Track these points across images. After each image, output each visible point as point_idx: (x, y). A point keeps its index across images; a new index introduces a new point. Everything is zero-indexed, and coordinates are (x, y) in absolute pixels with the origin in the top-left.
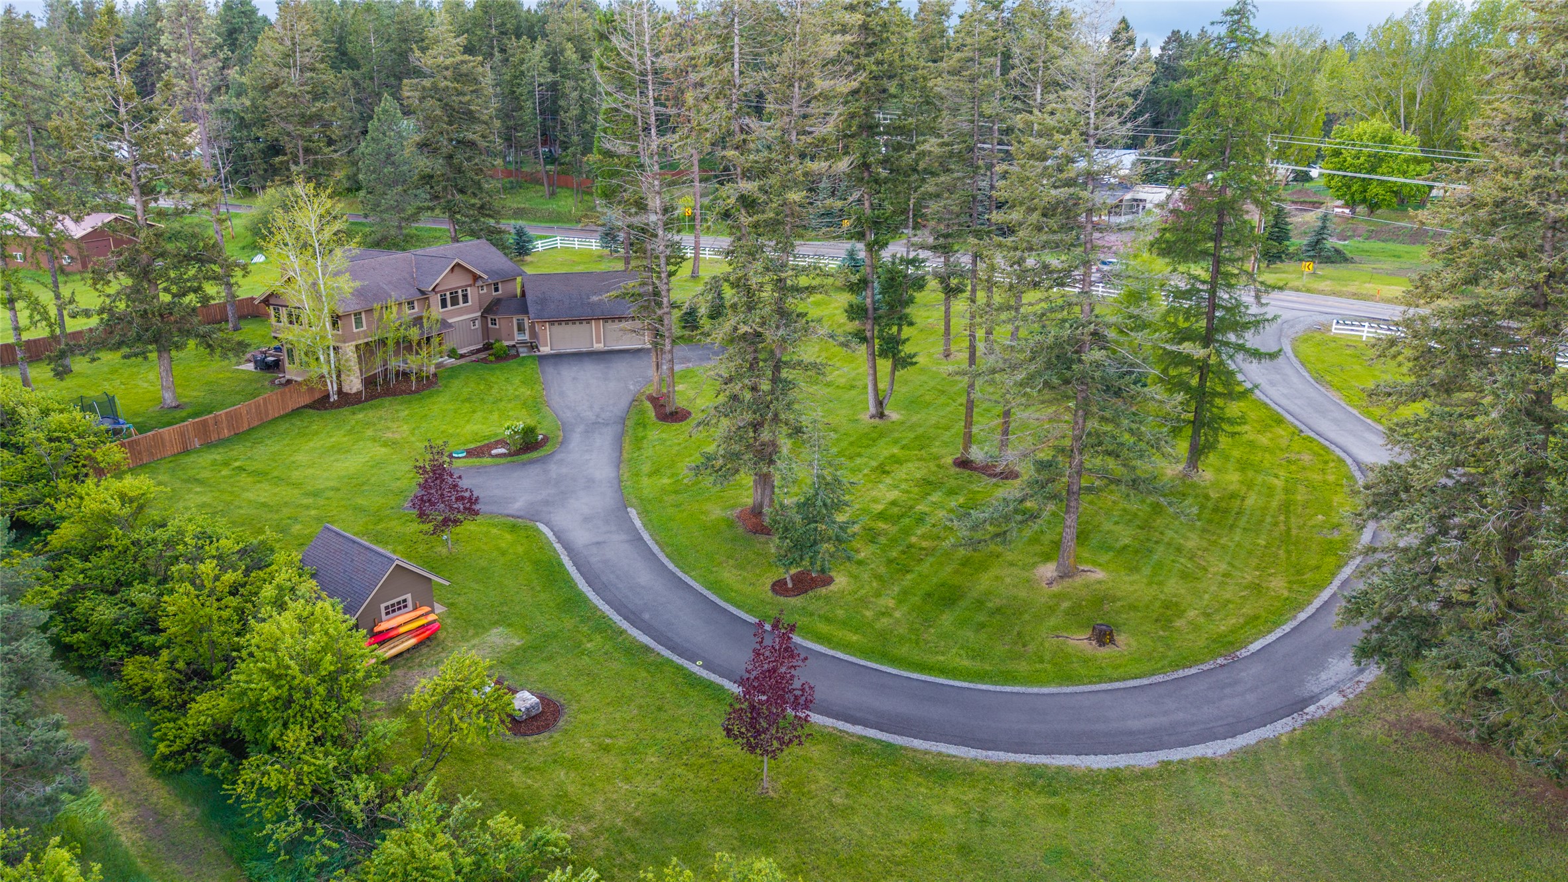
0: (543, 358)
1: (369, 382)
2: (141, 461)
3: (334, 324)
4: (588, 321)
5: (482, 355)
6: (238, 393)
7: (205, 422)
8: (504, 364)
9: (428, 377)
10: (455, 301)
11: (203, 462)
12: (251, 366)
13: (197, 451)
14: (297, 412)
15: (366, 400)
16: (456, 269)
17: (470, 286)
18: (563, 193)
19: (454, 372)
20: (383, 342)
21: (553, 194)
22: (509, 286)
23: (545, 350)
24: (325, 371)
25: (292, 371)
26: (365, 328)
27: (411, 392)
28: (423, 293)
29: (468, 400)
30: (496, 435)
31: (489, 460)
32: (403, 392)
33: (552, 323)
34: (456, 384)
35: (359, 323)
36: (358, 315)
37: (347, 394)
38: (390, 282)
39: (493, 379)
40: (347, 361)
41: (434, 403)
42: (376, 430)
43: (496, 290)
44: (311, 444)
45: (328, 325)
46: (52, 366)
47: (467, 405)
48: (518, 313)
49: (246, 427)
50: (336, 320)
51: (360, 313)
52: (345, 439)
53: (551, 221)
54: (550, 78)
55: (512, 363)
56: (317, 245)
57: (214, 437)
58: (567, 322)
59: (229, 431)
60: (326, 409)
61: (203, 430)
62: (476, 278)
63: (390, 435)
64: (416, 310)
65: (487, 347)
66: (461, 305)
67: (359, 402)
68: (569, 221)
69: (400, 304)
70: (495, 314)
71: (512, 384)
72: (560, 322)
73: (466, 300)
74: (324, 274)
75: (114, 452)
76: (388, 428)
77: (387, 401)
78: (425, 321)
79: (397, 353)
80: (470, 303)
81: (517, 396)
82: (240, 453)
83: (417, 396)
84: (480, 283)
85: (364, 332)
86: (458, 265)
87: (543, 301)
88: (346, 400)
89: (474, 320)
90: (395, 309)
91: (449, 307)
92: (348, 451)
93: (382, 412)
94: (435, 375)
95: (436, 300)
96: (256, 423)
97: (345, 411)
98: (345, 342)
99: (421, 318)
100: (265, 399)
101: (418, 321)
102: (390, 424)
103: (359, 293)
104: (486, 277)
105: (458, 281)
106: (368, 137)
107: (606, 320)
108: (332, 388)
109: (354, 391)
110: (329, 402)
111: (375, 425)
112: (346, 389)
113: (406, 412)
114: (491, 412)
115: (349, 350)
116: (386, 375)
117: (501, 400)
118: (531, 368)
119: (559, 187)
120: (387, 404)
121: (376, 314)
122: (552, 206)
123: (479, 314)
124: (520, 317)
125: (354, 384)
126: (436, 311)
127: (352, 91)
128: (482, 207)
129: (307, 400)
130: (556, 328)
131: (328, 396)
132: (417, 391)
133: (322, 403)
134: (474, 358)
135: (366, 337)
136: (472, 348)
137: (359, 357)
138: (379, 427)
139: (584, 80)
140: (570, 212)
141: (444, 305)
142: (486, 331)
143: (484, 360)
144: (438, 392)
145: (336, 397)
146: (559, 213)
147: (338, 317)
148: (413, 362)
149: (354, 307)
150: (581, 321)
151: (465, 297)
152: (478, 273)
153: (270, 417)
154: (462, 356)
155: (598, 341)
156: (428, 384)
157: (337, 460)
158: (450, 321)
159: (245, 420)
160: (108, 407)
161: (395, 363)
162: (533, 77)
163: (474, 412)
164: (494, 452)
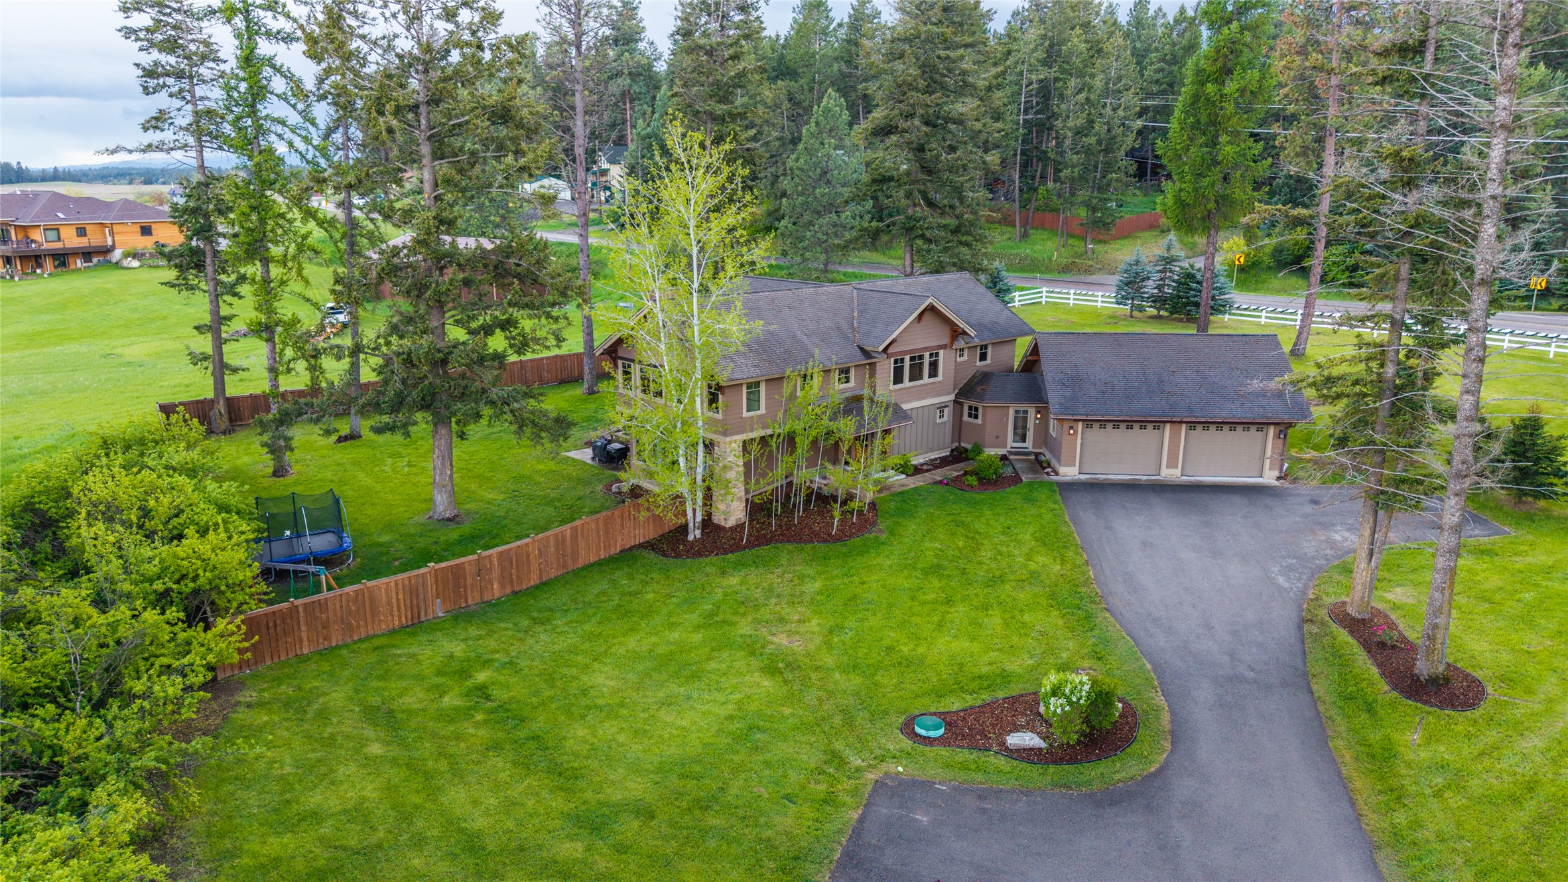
0: (1068, 488)
1: (757, 509)
3: (713, 400)
4: (1158, 424)
5: (952, 472)
6: (551, 502)
7: (458, 571)
8: (997, 494)
9: (860, 513)
10: (916, 374)
12: (586, 455)
13: (435, 626)
14: (627, 556)
15: (750, 545)
16: (926, 316)
17: (944, 347)
18: (1036, 235)
19: (905, 502)
20: (790, 440)
21: (1025, 235)
22: (1004, 351)
23: (1069, 472)
24: (683, 486)
26: (763, 411)
27: (829, 539)
28: (866, 354)
29: (935, 570)
30: (1006, 677)
31: (1002, 762)
32: (815, 537)
33: (1088, 423)
34: (911, 529)
35: (753, 404)
36: (753, 386)
37: (719, 528)
38: (814, 333)
39: (980, 526)
40: (725, 468)
41: (870, 569)
42: (757, 622)
43: (983, 357)
44: (632, 642)
45: (699, 405)
46: (265, 438)
47: (936, 583)
48: (1018, 400)
49: (534, 580)
50: (714, 394)
51: (758, 384)
52: (697, 638)
53: (1022, 270)
54: (1044, 73)
55: (1012, 495)
56: (695, 252)
57: (473, 599)
58: (1116, 424)
59: (502, 586)
60: (678, 556)
61: (453, 583)
62: (956, 333)
63: (782, 640)
64: (852, 384)
65: (958, 456)
66: (926, 380)
67: (737, 547)
68: (1048, 270)
69: (827, 372)
70: (980, 398)
71: (1019, 542)
72: (1103, 423)
73: (933, 373)
74: (702, 307)
76: (782, 620)
77: (785, 551)
78: (866, 404)
79: (812, 462)
80: (940, 378)
81: (1034, 574)
83: (839, 547)
84: (960, 343)
85: (760, 418)
86: (931, 309)
87: (1074, 382)
89: (941, 408)
90: (817, 382)
91: (907, 383)
92: (696, 676)
93: (773, 578)
94: (873, 505)
95: (886, 368)
96: (553, 573)
97: (710, 564)
98: (725, 434)
99: (859, 399)
100: (574, 530)
101: (853, 405)
102: (786, 610)
103: (760, 347)
104: (972, 333)
105: (928, 337)
106: (801, 147)
107: (1192, 425)
108: (694, 515)
109: (731, 523)
110: (685, 541)
111: (757, 607)
112: (717, 518)
113: (818, 585)
114: (986, 607)
115: (731, 449)
116: (788, 497)
117: (1002, 579)
118: (1049, 508)
119: (1032, 228)
120: (784, 561)
121: (786, 390)
122: (1026, 250)
123: (952, 397)
124: (1021, 407)
125: (732, 510)
126: (885, 388)
127: (786, 105)
128: (956, 231)
129: (647, 533)
130: (1096, 433)
131: (684, 528)
132: (840, 538)
133: (672, 543)
134: (938, 475)
135: (764, 427)
136: (933, 455)
137: (747, 465)
138: (764, 613)
139: (1092, 76)
140: (1050, 259)
141: (898, 379)
143: (956, 482)
144: (879, 544)
145: (698, 533)
146: (1033, 260)
147: (719, 388)
149: (748, 370)
150: (1143, 424)
151: (934, 366)
152: (962, 325)
153: (581, 563)
154: (918, 470)
155: (1172, 464)
156: (861, 524)
157: (668, 703)
158: (905, 407)
159: (534, 567)
161: (807, 477)
162: (1021, 74)
163: (949, 602)
164: (1015, 740)
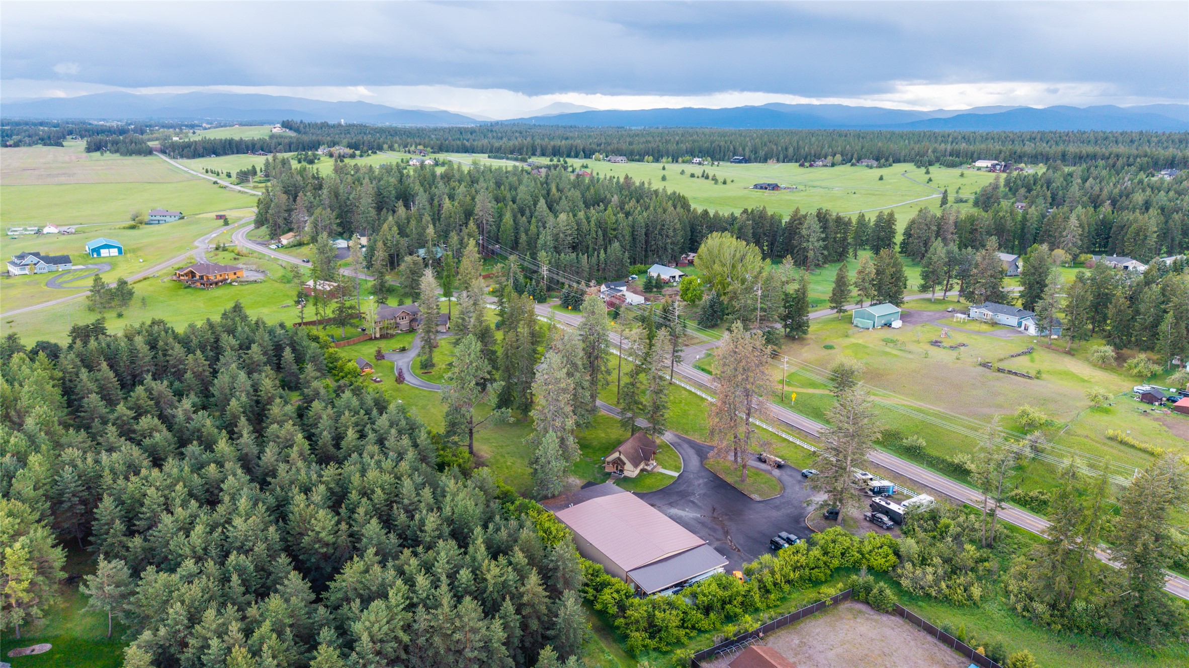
1: (381, 335)
2: (337, 346)
3: (376, 323)
5: (407, 331)
6: (356, 336)
7: (350, 340)
11: (347, 348)
12: (359, 331)
14: (366, 340)
17: (407, 315)
20: (385, 327)
24: (373, 333)
25: (366, 332)
27: (389, 338)
28: (395, 317)
30: (398, 347)
31: (394, 352)
32: (386, 338)
34: (398, 337)
35: (379, 323)
36: (379, 321)
38: (388, 315)
40: (377, 331)
41: (391, 340)
47: (397, 341)
49: (357, 342)
57: (351, 343)
59: (354, 342)
61: (349, 342)
63: (377, 346)
64: (394, 321)
65: (409, 329)
66: (404, 320)
69: (390, 319)
70: (413, 322)
75: (333, 344)
77: (382, 339)
78: (396, 323)
79: (387, 330)
82: (354, 347)
84: (409, 315)
85: (381, 325)
86: (404, 311)
88: (376, 338)
90: (389, 321)
91: (401, 320)
94: (396, 334)
95: (398, 318)
96: (359, 342)
98: (377, 327)
100: (361, 337)
101: (394, 323)
102: (379, 344)
104: (411, 313)
105: (404, 315)
108: (373, 336)
109: (378, 337)
112: (376, 336)
113: (382, 342)
114: (401, 343)
115: (378, 329)
116: (384, 334)
121: (384, 322)
123: (408, 322)
125: (378, 335)
126: (399, 321)
129: (368, 338)
133: (371, 339)
134: (404, 332)
136: (404, 330)
137: (380, 330)
142: (410, 325)
144: (393, 338)
145: (373, 338)
148: (389, 332)
151: (406, 318)
152: (409, 313)
153: (361, 341)
154: (402, 331)
156: (392, 336)
158: (401, 323)
160: (332, 337)
161: (387, 332)
164: (396, 351)
